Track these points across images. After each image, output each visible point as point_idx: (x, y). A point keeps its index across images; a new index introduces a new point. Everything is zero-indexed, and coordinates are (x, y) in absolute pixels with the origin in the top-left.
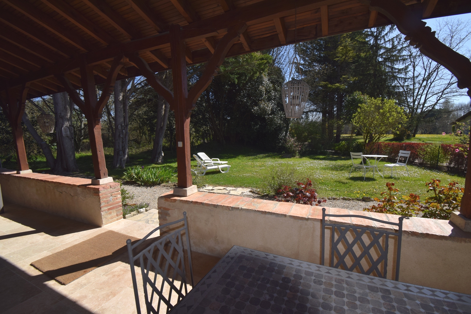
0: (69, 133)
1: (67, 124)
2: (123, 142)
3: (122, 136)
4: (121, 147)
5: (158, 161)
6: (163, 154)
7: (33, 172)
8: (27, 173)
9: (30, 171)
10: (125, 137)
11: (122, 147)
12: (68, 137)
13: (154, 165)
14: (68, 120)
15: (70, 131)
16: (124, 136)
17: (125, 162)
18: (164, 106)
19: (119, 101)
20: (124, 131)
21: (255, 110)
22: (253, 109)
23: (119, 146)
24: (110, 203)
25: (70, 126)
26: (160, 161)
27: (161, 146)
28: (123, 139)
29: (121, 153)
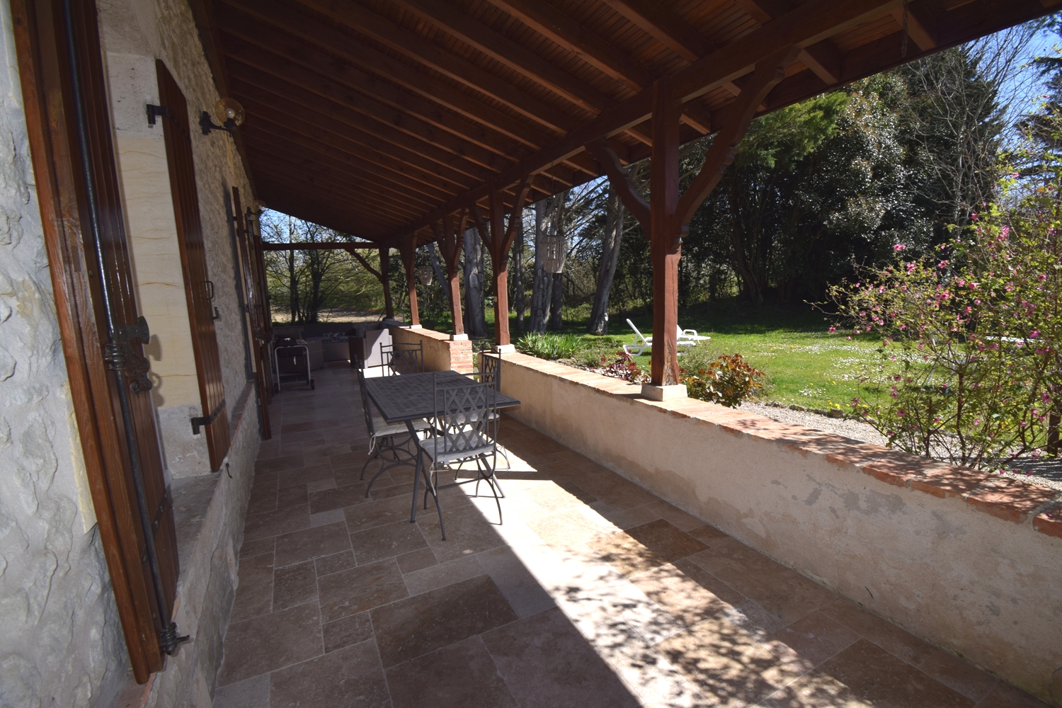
0: (477, 283)
1: (475, 271)
2: (543, 296)
3: (542, 287)
4: (540, 304)
5: (597, 329)
6: (607, 319)
7: (423, 327)
8: (417, 328)
9: (420, 326)
10: (547, 288)
11: (542, 304)
12: (475, 288)
13: (588, 336)
14: (477, 265)
15: (478, 279)
16: (545, 286)
17: (545, 327)
18: (614, 233)
19: (542, 232)
20: (545, 278)
21: (831, 222)
22: (829, 219)
23: (538, 302)
24: (460, 360)
25: (479, 273)
26: (600, 330)
27: (604, 303)
28: (544, 291)
29: (540, 312)
